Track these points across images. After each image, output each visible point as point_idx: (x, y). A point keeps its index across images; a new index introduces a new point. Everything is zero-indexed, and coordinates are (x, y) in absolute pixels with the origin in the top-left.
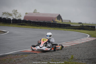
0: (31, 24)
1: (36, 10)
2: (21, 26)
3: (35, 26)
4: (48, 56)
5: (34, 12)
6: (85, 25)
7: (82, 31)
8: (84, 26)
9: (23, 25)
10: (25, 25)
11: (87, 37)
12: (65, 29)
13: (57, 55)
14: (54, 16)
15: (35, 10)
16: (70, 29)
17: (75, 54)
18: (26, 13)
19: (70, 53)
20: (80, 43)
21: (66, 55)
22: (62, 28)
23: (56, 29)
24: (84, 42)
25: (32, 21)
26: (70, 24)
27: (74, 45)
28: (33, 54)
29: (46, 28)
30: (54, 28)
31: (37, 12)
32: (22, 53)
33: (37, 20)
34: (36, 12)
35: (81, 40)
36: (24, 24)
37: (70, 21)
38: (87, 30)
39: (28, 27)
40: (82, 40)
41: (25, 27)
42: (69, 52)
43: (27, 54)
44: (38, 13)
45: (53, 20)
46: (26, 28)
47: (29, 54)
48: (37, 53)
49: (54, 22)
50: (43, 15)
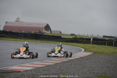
0: (13, 36)
3: (18, 38)
4: (34, 75)
5: (16, 21)
7: (75, 44)
8: (78, 38)
9: (2, 37)
10: (6, 37)
11: (81, 52)
12: (55, 42)
13: (45, 74)
14: (41, 26)
15: (18, 18)
17: (68, 72)
18: (6, 23)
19: (61, 71)
21: (56, 74)
22: (51, 41)
23: (43, 41)
24: (78, 57)
25: (14, 32)
26: (61, 36)
27: (66, 61)
28: (15, 73)
29: (31, 41)
30: (41, 41)
31: (20, 21)
33: (20, 30)
37: (61, 32)
38: (80, 43)
39: (9, 39)
40: (76, 55)
42: (60, 69)
43: (8, 73)
44: (22, 22)
45: (40, 31)
46: (7, 40)
47: (11, 72)
48: (20, 72)
49: (41, 33)
50: (27, 24)
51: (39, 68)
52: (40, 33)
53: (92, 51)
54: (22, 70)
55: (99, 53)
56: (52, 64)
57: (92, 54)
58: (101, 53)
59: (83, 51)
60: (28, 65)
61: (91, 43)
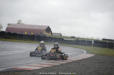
0: (17, 37)
1: (21, 21)
2: (5, 40)
3: (22, 40)
5: (18, 23)
6: (80, 40)
7: (77, 46)
9: (7, 39)
10: (10, 38)
14: (43, 28)
16: (63, 43)
18: (9, 24)
20: (77, 60)
24: (82, 59)
25: (19, 33)
26: (63, 38)
28: (26, 72)
29: (35, 42)
31: (22, 23)
32: (13, 70)
33: (22, 32)
34: (20, 23)
35: (77, 57)
36: (8, 36)
37: (61, 35)
38: (82, 45)
40: (79, 57)
41: (9, 41)
43: (19, 71)
45: (41, 33)
48: (30, 71)
49: (43, 35)
50: (29, 27)
51: (46, 67)
52: (41, 35)
53: (94, 53)
54: (32, 70)
55: (101, 55)
56: (58, 64)
57: (94, 56)
58: (102, 55)
59: (85, 53)
60: (36, 65)
61: (93, 45)
